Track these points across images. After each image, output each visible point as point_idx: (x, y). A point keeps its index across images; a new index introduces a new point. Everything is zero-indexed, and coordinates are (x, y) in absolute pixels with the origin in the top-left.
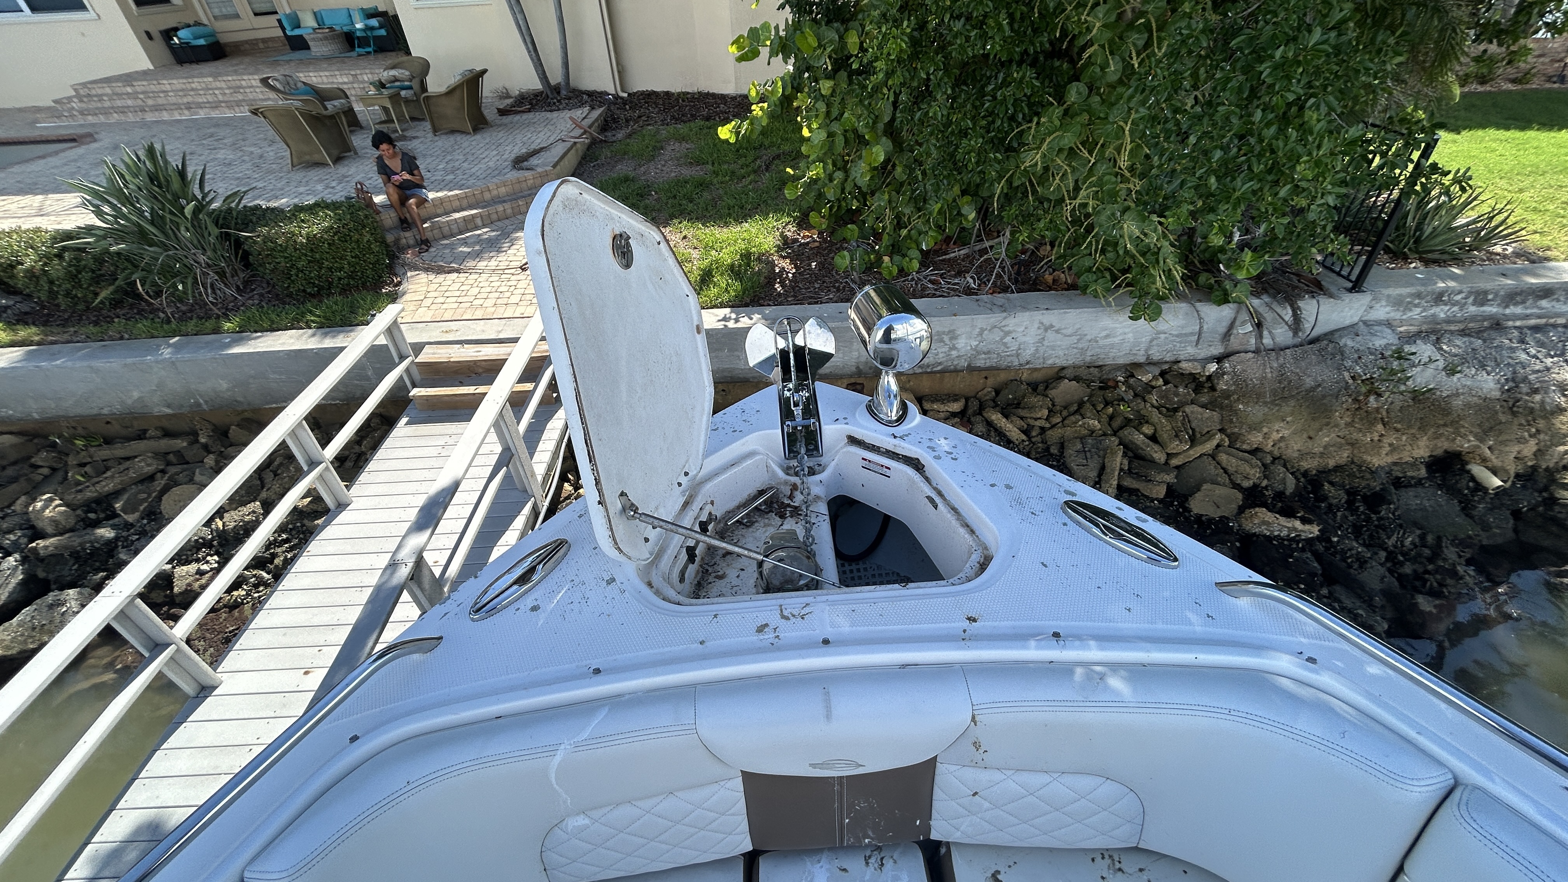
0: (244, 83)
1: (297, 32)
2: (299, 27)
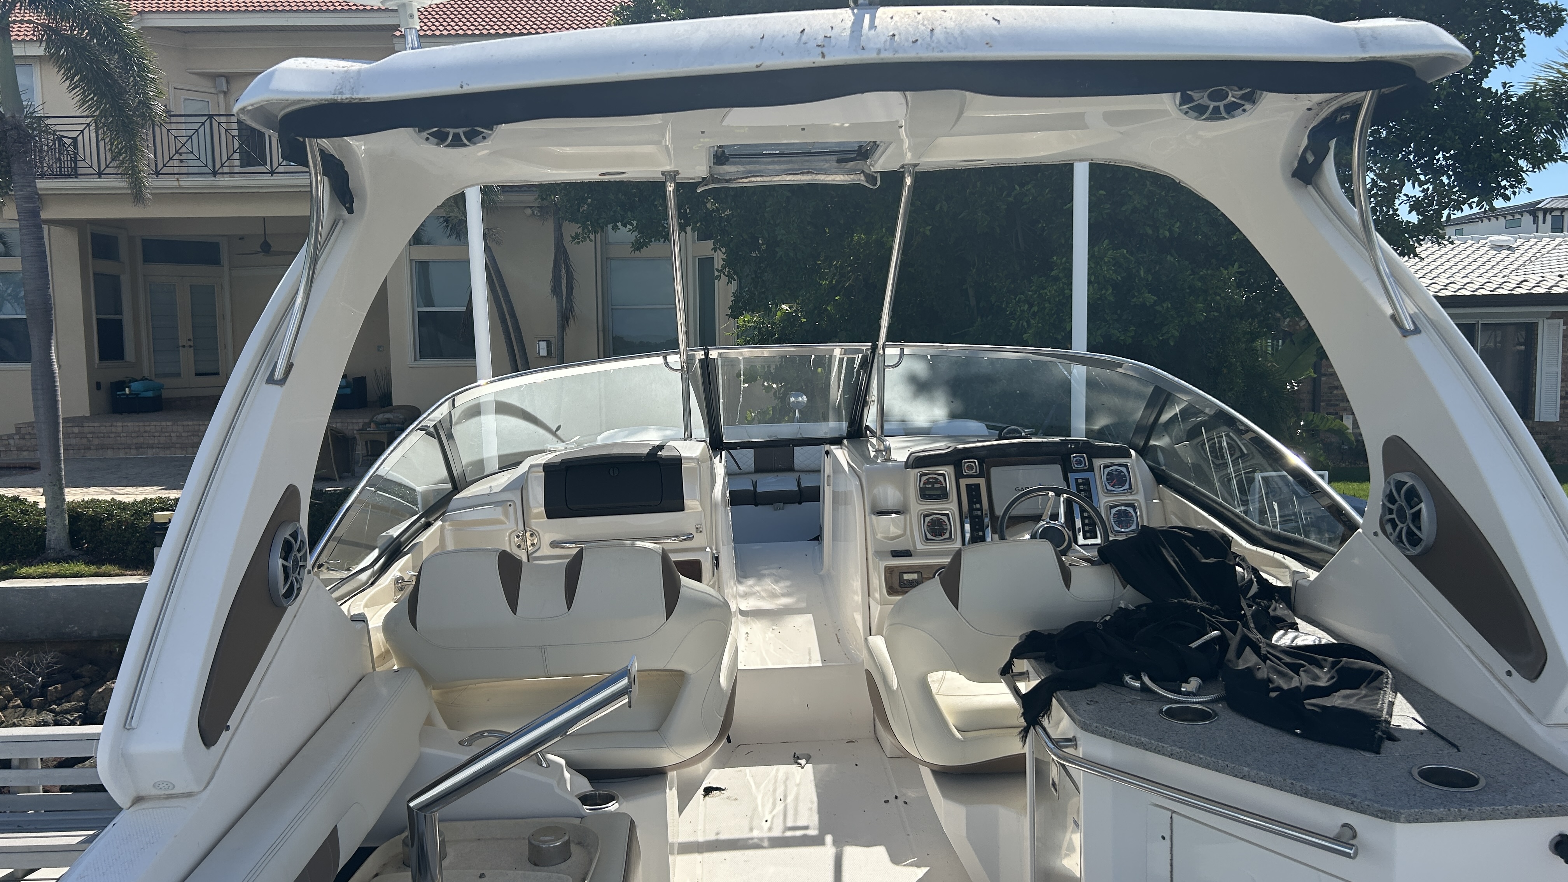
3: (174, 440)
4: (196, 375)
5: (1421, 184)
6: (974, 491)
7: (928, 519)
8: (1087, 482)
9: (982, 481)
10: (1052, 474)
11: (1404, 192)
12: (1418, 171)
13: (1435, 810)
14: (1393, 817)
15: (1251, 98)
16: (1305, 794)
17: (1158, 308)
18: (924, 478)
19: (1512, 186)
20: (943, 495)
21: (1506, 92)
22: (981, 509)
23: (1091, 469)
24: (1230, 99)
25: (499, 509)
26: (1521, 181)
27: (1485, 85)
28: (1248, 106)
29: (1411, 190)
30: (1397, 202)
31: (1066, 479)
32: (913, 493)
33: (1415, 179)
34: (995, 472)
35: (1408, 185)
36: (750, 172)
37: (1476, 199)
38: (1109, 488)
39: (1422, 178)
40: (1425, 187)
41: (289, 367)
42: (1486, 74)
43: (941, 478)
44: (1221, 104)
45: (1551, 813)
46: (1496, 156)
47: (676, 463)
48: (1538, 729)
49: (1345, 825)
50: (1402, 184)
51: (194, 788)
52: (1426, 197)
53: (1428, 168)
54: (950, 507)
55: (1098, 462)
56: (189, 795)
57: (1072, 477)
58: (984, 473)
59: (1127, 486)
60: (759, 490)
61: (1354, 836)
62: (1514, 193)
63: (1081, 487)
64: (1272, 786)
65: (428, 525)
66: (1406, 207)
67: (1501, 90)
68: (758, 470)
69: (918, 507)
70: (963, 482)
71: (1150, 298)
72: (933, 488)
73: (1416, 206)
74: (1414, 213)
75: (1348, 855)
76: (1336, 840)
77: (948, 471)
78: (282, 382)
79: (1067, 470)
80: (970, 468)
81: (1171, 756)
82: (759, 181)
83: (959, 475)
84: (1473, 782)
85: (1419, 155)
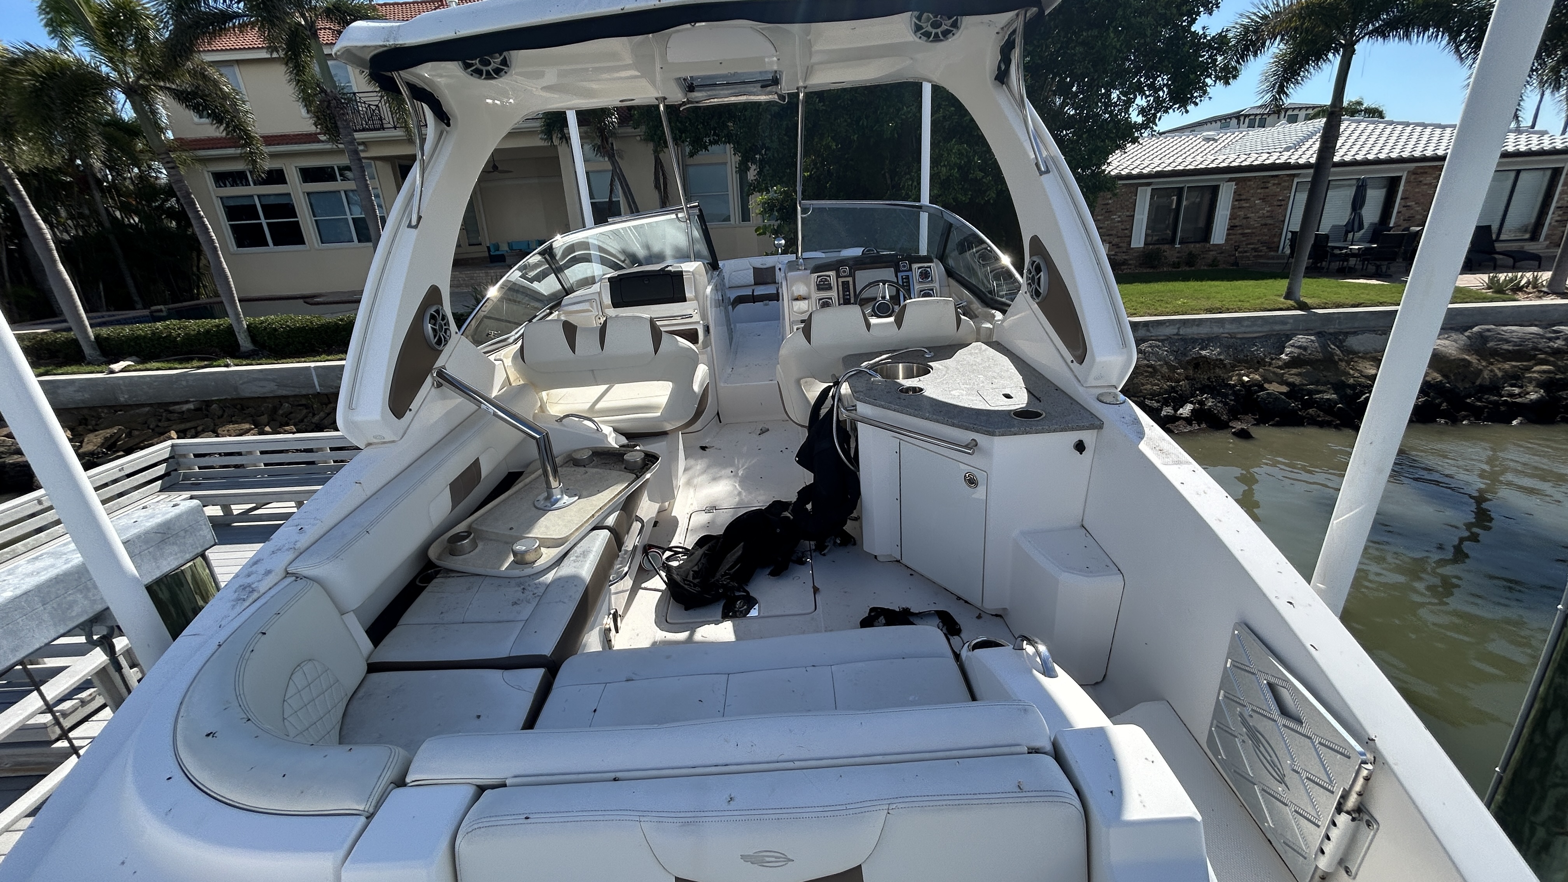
0: (475, 275)
1: (497, 253)
2: (498, 250)
3: (462, 282)
4: (469, 245)
5: (1147, 97)
6: (845, 285)
7: (821, 302)
8: (908, 277)
9: (850, 279)
10: (888, 273)
11: (1136, 103)
12: (1146, 88)
13: (1012, 429)
14: (993, 434)
15: (955, 25)
16: (953, 425)
17: (984, 180)
18: (819, 279)
19: (1200, 96)
20: (829, 288)
21: (1204, 33)
22: (849, 295)
23: (911, 270)
24: (944, 27)
25: (588, 304)
26: (1205, 92)
27: (1193, 29)
28: (955, 30)
29: (1140, 101)
30: (1131, 109)
31: (897, 276)
32: (813, 287)
33: (1142, 93)
34: (858, 274)
35: (1139, 97)
36: (710, 96)
37: (1177, 106)
38: (920, 280)
39: (1147, 93)
40: (1149, 99)
41: (419, 218)
42: (1193, 21)
43: (828, 278)
44: (939, 31)
45: (1073, 429)
46: (1192, 76)
47: (679, 275)
48: (1081, 389)
49: (973, 440)
50: (1135, 97)
51: (395, 439)
52: (1148, 105)
53: (1152, 87)
54: (833, 294)
55: (915, 266)
56: (393, 442)
57: (900, 275)
58: (852, 275)
59: (930, 279)
60: (755, 294)
61: (977, 445)
62: (1201, 101)
63: (905, 280)
64: (939, 422)
65: (551, 313)
66: (1136, 112)
67: (1201, 32)
68: (756, 284)
69: (816, 295)
70: (840, 280)
71: (980, 175)
72: (824, 284)
73: (1142, 111)
74: (1141, 115)
75: (969, 453)
76: (966, 447)
77: (832, 274)
78: (416, 227)
79: (897, 271)
80: (844, 272)
81: (894, 411)
82: (716, 101)
83: (838, 276)
84: (1040, 415)
85: (1147, 78)
